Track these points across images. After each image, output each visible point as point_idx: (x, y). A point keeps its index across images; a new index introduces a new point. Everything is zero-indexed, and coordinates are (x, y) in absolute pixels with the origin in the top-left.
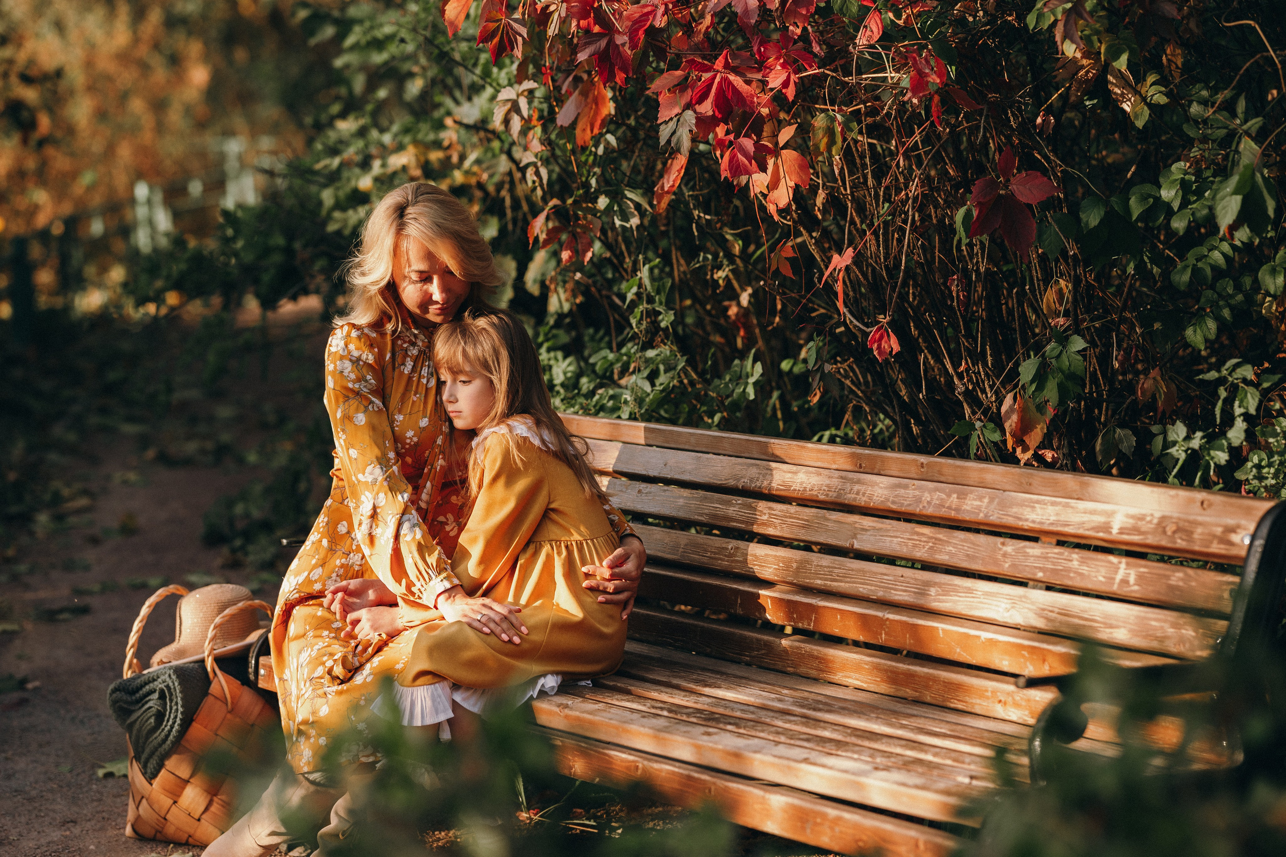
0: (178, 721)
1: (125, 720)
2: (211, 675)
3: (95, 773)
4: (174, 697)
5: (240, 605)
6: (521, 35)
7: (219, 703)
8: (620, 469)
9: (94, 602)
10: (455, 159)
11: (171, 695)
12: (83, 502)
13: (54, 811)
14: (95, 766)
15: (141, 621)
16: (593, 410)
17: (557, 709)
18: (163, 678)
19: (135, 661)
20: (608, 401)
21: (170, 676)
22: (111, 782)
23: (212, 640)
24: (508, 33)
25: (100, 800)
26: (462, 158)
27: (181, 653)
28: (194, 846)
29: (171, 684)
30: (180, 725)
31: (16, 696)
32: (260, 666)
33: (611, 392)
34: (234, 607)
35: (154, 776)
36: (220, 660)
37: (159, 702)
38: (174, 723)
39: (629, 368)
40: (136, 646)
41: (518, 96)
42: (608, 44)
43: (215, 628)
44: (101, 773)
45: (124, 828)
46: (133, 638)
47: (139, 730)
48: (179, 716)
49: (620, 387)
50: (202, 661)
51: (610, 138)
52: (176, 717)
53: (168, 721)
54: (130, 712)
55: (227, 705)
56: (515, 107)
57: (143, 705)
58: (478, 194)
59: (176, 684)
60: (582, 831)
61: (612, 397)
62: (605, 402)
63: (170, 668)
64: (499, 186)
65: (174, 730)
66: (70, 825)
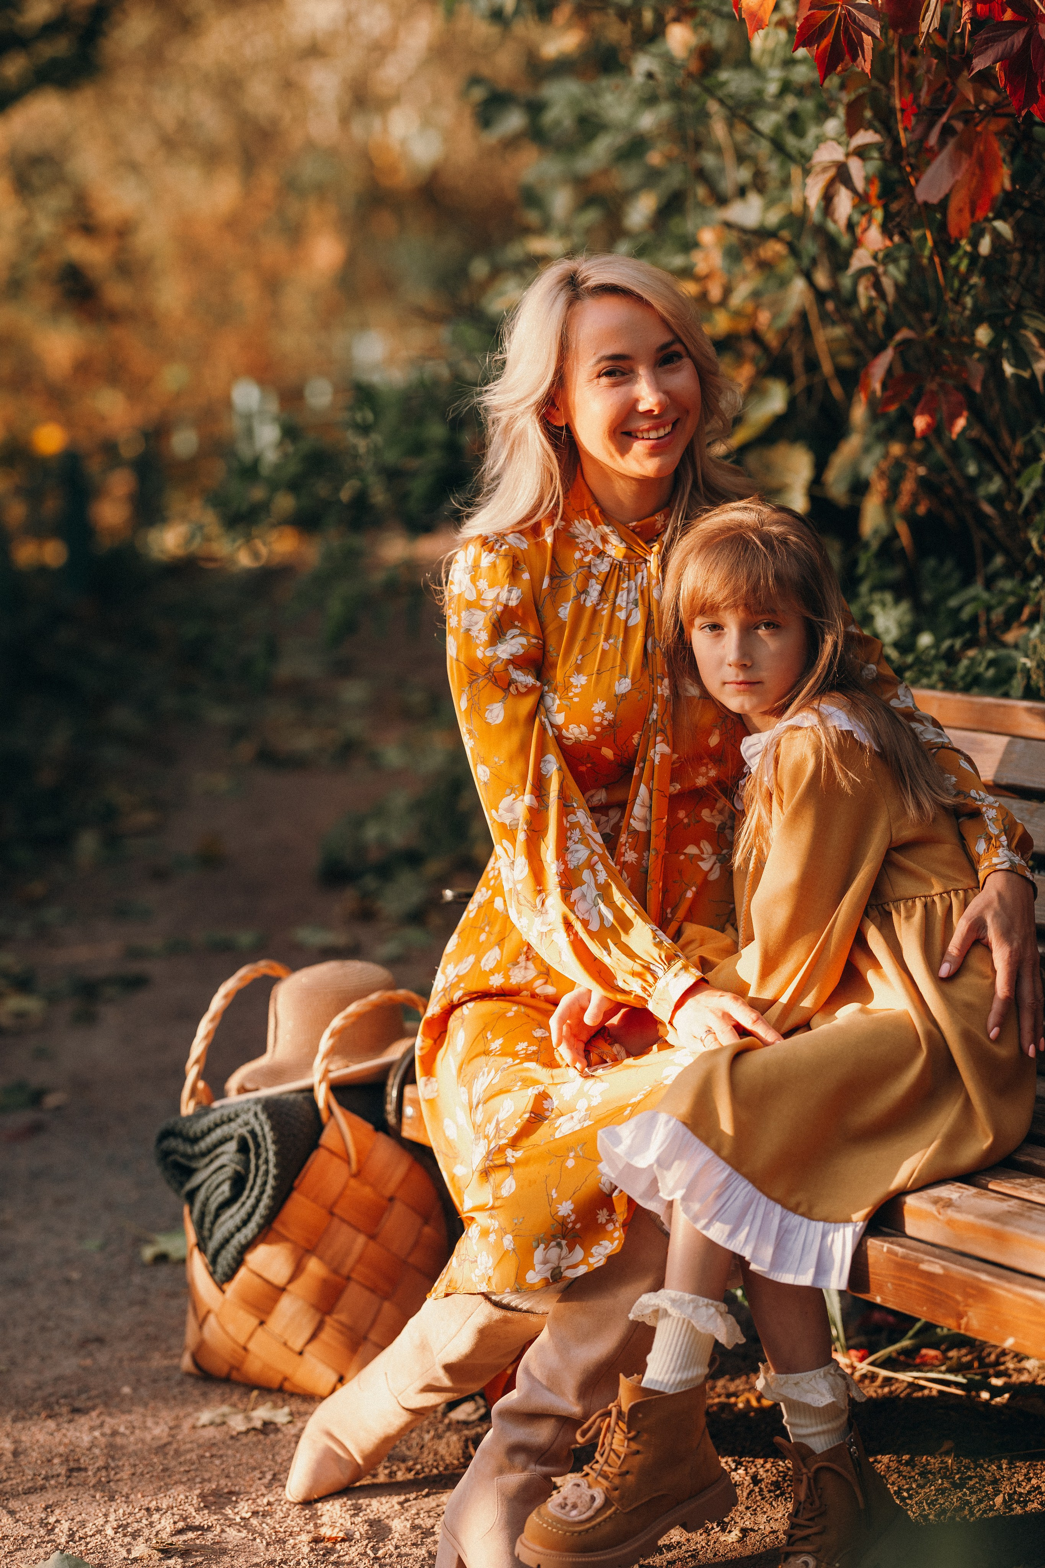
0: (269, 1191)
1: (182, 1184)
2: (324, 1115)
3: (138, 1254)
4: (262, 1150)
5: (374, 997)
6: (869, 33)
7: (336, 1161)
8: (1004, 781)
9: (154, 968)
10: (715, 292)
11: (258, 1146)
12: (145, 817)
13: (71, 1320)
14: (140, 1241)
15: (212, 1020)
16: (961, 684)
17: (933, 1209)
18: (243, 1117)
19: (201, 1085)
20: (987, 668)
21: (256, 1115)
22: (164, 1271)
23: (327, 1055)
24: (846, 29)
25: (143, 1303)
26: (728, 291)
27: (276, 1074)
28: (292, 1395)
29: (258, 1129)
30: (273, 1198)
31: (24, 1118)
32: (406, 1102)
33: (990, 654)
34: (363, 1002)
35: (229, 1276)
36: (338, 1089)
37: (238, 1157)
38: (262, 1193)
39: (1020, 613)
40: (203, 1061)
41: (848, 155)
42: (1027, 40)
43: (332, 1035)
44: (148, 1253)
45: (180, 1356)
46: (198, 1047)
47: (205, 1204)
48: (271, 1182)
49: (1004, 645)
50: (311, 1090)
51: (1001, 226)
52: (265, 1183)
53: (252, 1189)
54: (190, 1172)
55: (348, 1161)
56: (842, 175)
57: (211, 1161)
58: (750, 349)
59: (267, 1128)
60: (940, 1392)
61: (992, 663)
62: (981, 669)
63: (257, 1101)
64: (787, 333)
65: (262, 1205)
66: (93, 1347)
